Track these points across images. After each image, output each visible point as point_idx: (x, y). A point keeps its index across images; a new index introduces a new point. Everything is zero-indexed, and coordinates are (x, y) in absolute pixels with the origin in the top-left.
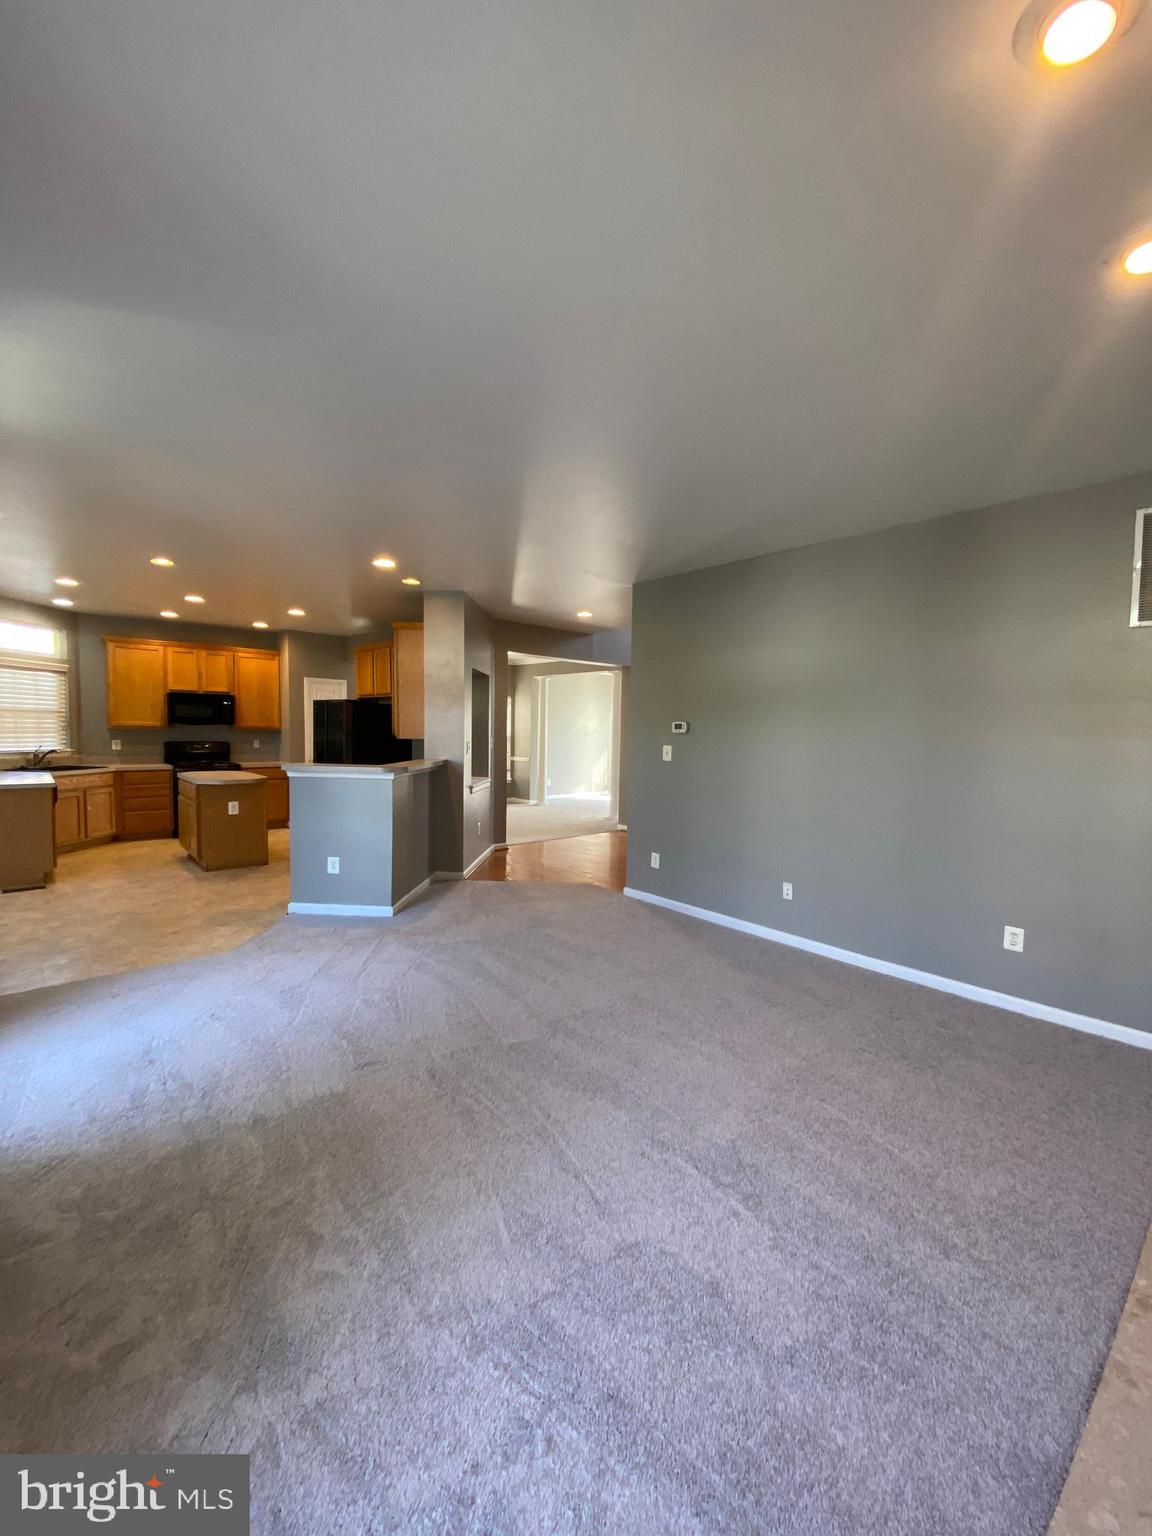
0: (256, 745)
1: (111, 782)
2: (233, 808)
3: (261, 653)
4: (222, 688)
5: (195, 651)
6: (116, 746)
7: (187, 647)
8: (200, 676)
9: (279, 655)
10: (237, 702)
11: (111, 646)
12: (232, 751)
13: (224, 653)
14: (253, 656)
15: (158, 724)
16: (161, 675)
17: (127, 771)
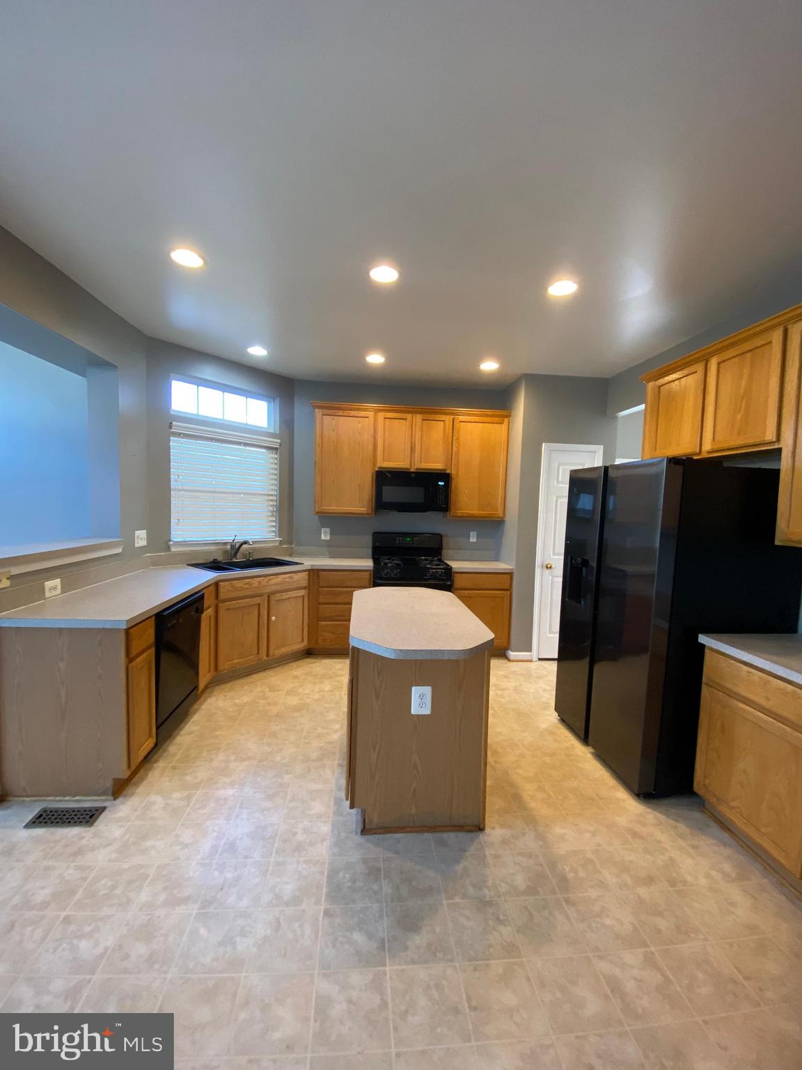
0: (473, 539)
1: (305, 583)
2: (421, 700)
3: (487, 416)
4: (437, 465)
5: (409, 416)
6: (325, 535)
7: (400, 411)
8: (412, 450)
9: (509, 416)
10: (454, 483)
11: (318, 412)
12: (445, 545)
13: (443, 417)
14: (477, 419)
15: (364, 510)
16: (371, 447)
17: (323, 570)
